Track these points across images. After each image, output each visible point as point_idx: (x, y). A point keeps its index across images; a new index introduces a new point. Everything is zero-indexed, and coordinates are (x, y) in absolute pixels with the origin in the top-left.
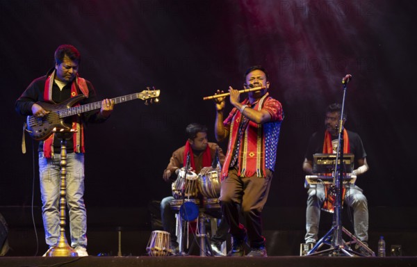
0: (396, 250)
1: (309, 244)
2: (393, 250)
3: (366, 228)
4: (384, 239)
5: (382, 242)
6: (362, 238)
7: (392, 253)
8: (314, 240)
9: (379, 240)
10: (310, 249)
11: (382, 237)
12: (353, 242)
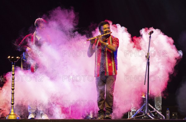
0: (175, 115)
1: (133, 112)
2: (173, 115)
3: (160, 104)
4: (169, 110)
5: (168, 111)
6: (159, 109)
7: (173, 116)
8: (136, 110)
9: (166, 110)
10: (133, 114)
11: (168, 109)
12: (154, 111)
